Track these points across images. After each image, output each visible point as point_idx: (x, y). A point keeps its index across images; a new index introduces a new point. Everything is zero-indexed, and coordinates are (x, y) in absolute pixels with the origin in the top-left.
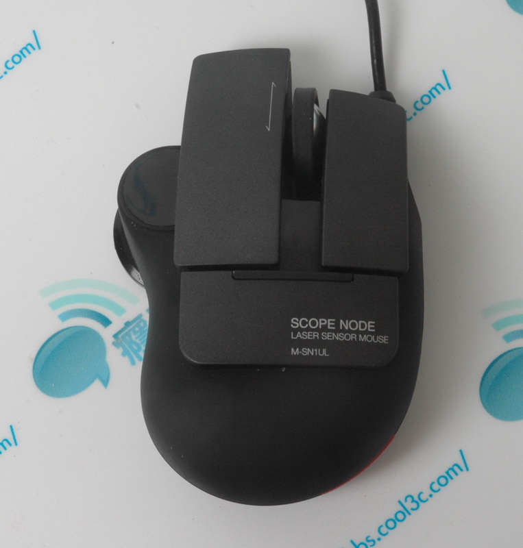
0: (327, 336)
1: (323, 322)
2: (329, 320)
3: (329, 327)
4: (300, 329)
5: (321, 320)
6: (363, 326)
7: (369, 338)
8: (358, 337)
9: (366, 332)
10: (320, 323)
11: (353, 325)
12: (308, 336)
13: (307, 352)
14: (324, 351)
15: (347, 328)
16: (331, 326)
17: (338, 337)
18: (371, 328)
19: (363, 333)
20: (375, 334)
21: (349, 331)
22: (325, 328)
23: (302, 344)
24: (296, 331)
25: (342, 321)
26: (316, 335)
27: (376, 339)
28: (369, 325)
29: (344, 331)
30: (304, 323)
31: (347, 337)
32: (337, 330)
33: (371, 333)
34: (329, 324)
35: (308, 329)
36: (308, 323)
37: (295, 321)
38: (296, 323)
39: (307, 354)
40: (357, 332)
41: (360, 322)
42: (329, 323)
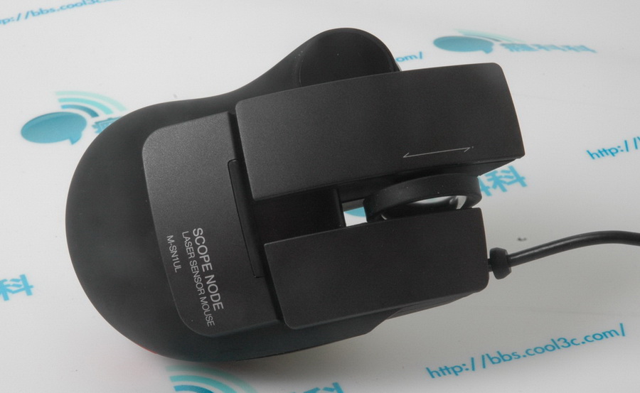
0: (193, 265)
1: (207, 258)
2: (210, 264)
3: (203, 266)
4: (193, 239)
5: (208, 256)
6: (216, 298)
7: (206, 307)
8: (202, 296)
9: (211, 303)
10: (205, 256)
11: (213, 289)
12: (189, 248)
13: (174, 251)
14: (179, 267)
15: (208, 283)
16: (205, 267)
17: (197, 277)
18: (216, 306)
19: (208, 299)
20: (212, 311)
21: (206, 287)
22: (201, 262)
23: (180, 244)
24: (190, 235)
25: (213, 276)
26: (192, 255)
27: (207, 313)
28: (218, 304)
29: (204, 281)
30: (200, 241)
31: (199, 286)
32: (202, 274)
33: (211, 307)
34: (206, 265)
35: (195, 247)
36: (201, 244)
37: (200, 231)
38: (198, 233)
39: (172, 251)
40: (207, 294)
41: (218, 294)
42: (208, 265)
